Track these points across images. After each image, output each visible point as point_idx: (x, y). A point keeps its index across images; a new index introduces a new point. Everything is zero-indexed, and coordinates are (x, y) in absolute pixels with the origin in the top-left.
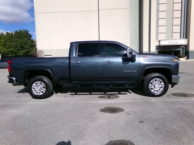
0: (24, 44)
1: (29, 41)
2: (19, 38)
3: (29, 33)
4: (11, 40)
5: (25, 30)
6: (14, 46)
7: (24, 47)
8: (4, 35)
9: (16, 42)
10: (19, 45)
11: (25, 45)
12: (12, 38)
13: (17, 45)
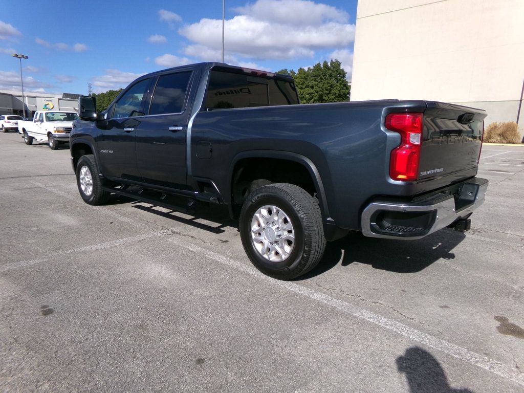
0: (325, 91)
1: (338, 84)
2: (318, 79)
3: (341, 68)
4: (303, 84)
5: (334, 61)
6: (308, 96)
7: (324, 98)
8: (294, 73)
9: (312, 87)
10: (316, 94)
11: (327, 94)
12: (306, 79)
13: (313, 93)
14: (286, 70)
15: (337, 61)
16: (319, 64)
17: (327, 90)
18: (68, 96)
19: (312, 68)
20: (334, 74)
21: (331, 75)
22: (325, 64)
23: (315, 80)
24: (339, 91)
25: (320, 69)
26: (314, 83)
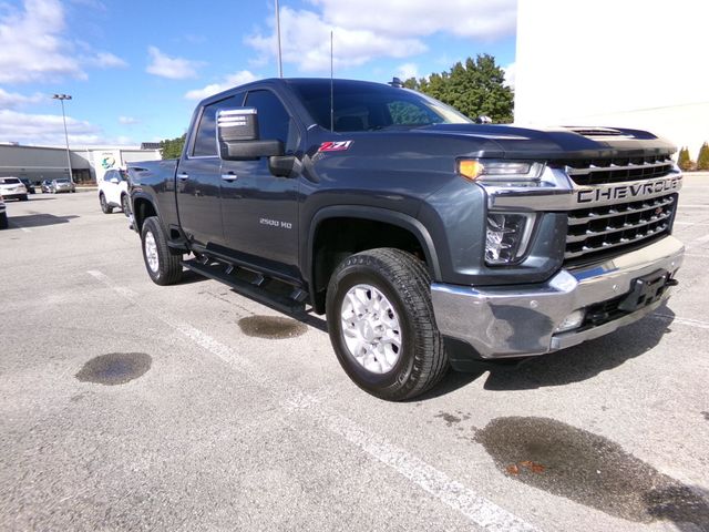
1: (492, 94)
3: (495, 67)
5: (483, 56)
8: (425, 82)
12: (442, 90)
14: (414, 79)
15: (487, 56)
16: (459, 65)
17: (474, 104)
18: (147, 146)
19: (449, 71)
20: (483, 78)
21: (479, 80)
22: (469, 62)
23: (456, 91)
24: (495, 104)
25: (462, 71)
26: (454, 95)
